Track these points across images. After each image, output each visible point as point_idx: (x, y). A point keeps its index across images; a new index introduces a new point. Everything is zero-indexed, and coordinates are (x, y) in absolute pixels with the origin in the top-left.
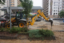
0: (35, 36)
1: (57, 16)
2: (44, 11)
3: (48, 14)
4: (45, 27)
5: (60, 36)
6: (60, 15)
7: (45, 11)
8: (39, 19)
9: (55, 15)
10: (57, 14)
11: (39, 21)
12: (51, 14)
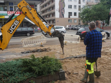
0: (8, 78)
1: (76, 21)
2: (43, 7)
3: (53, 14)
4: (46, 50)
5: (76, 68)
6: (82, 19)
7: (46, 5)
8: (30, 29)
9: (73, 17)
10: (75, 14)
11: (28, 34)
12: (62, 15)
